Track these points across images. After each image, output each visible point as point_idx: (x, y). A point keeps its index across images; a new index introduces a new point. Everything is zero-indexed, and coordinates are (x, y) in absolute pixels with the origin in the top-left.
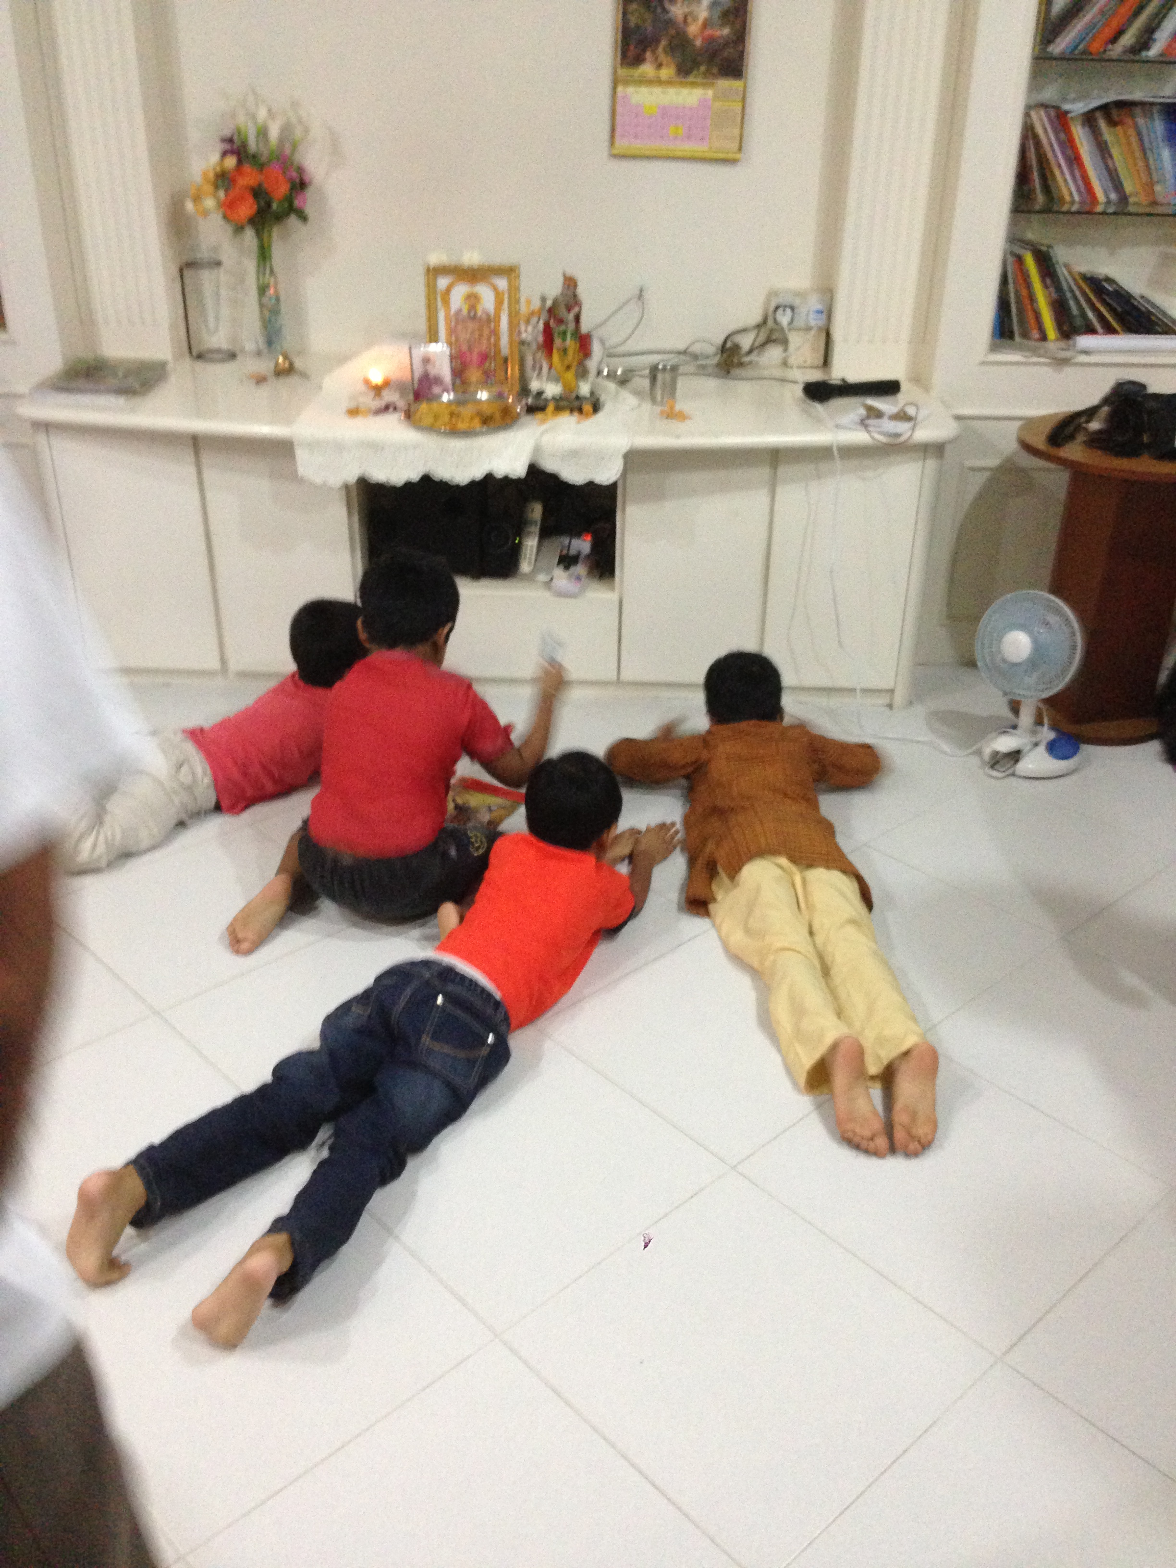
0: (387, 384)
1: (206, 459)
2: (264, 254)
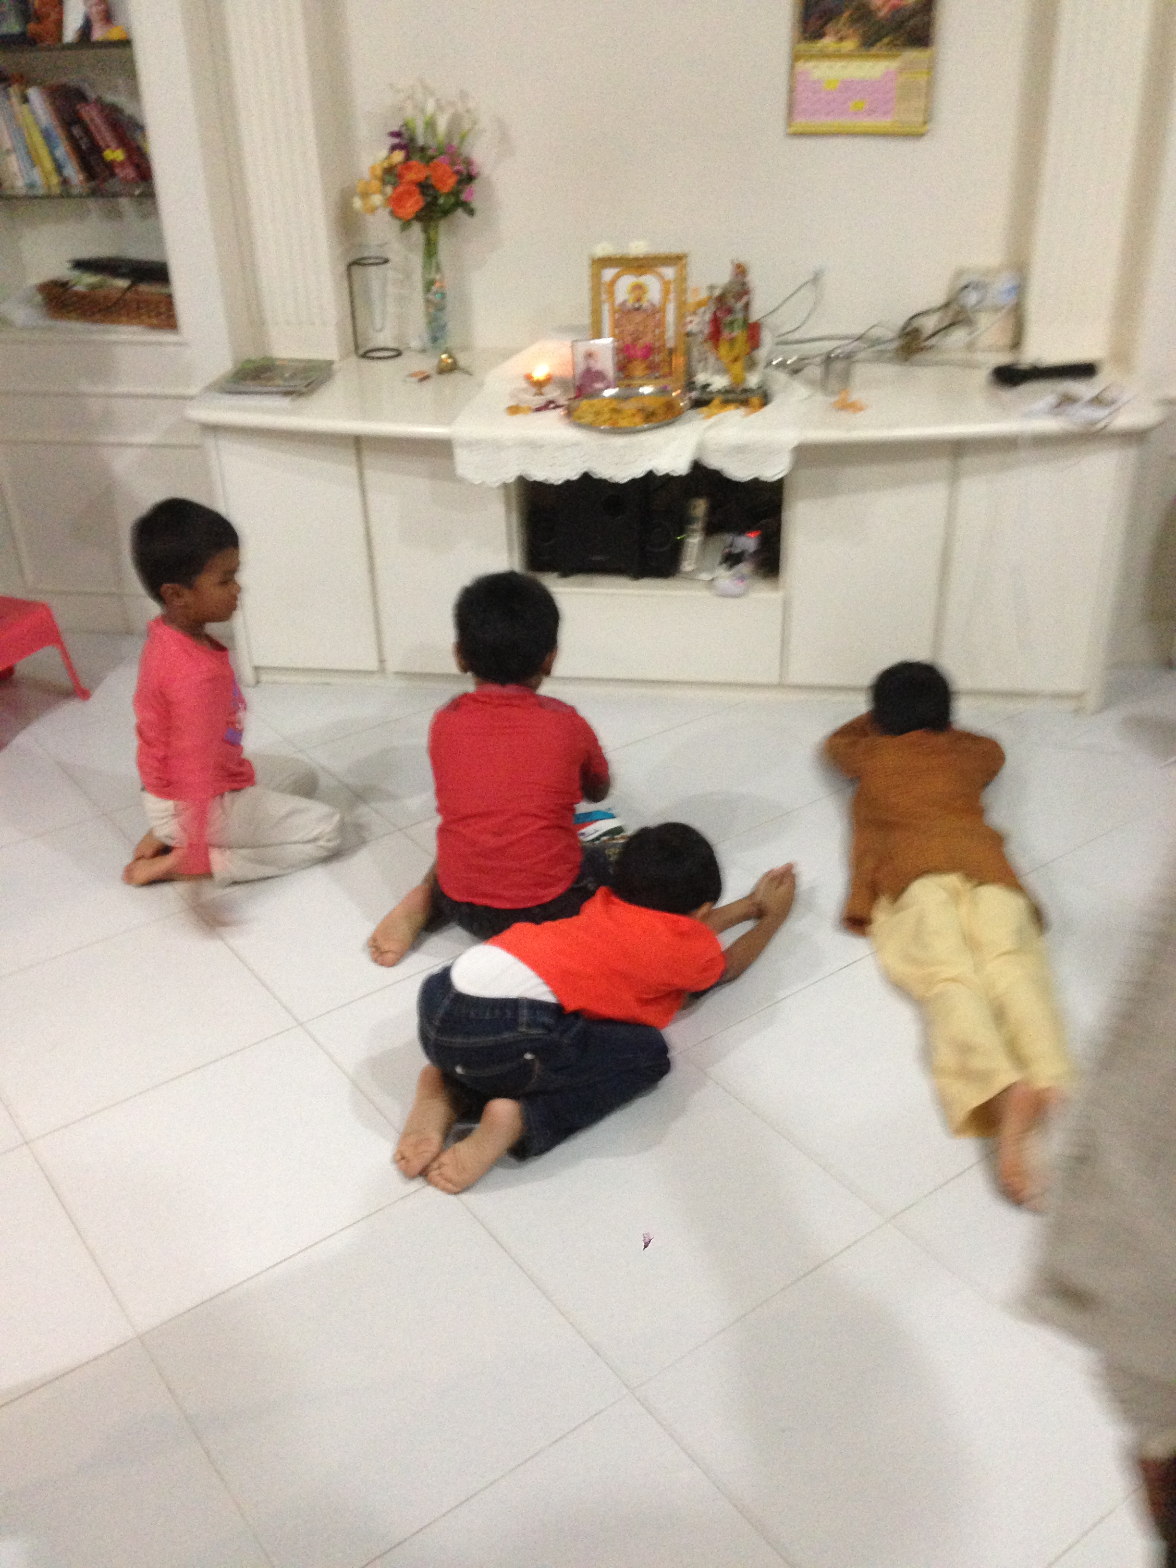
0: (549, 380)
1: (368, 458)
2: (430, 250)
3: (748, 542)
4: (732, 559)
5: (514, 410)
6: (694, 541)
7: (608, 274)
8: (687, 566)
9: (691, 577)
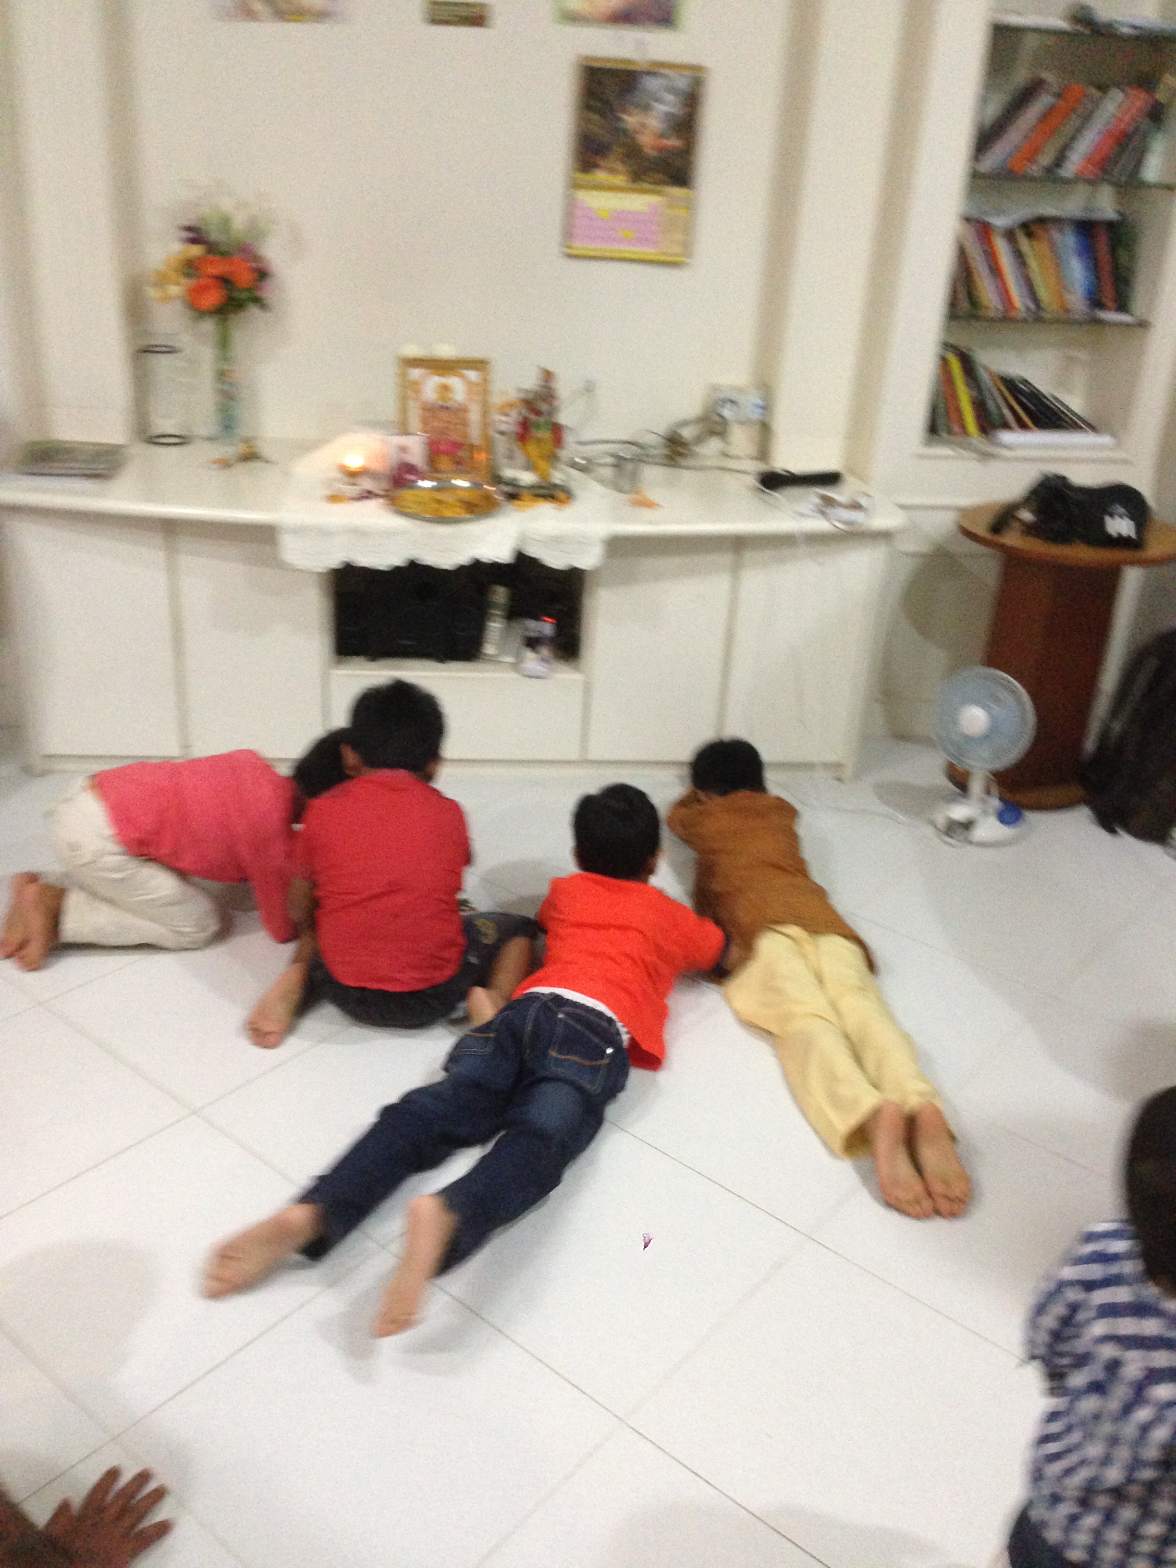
0: (362, 471)
3: (547, 627)
4: (532, 643)
5: (334, 498)
6: (495, 627)
7: (416, 373)
8: (489, 649)
9: (492, 660)
